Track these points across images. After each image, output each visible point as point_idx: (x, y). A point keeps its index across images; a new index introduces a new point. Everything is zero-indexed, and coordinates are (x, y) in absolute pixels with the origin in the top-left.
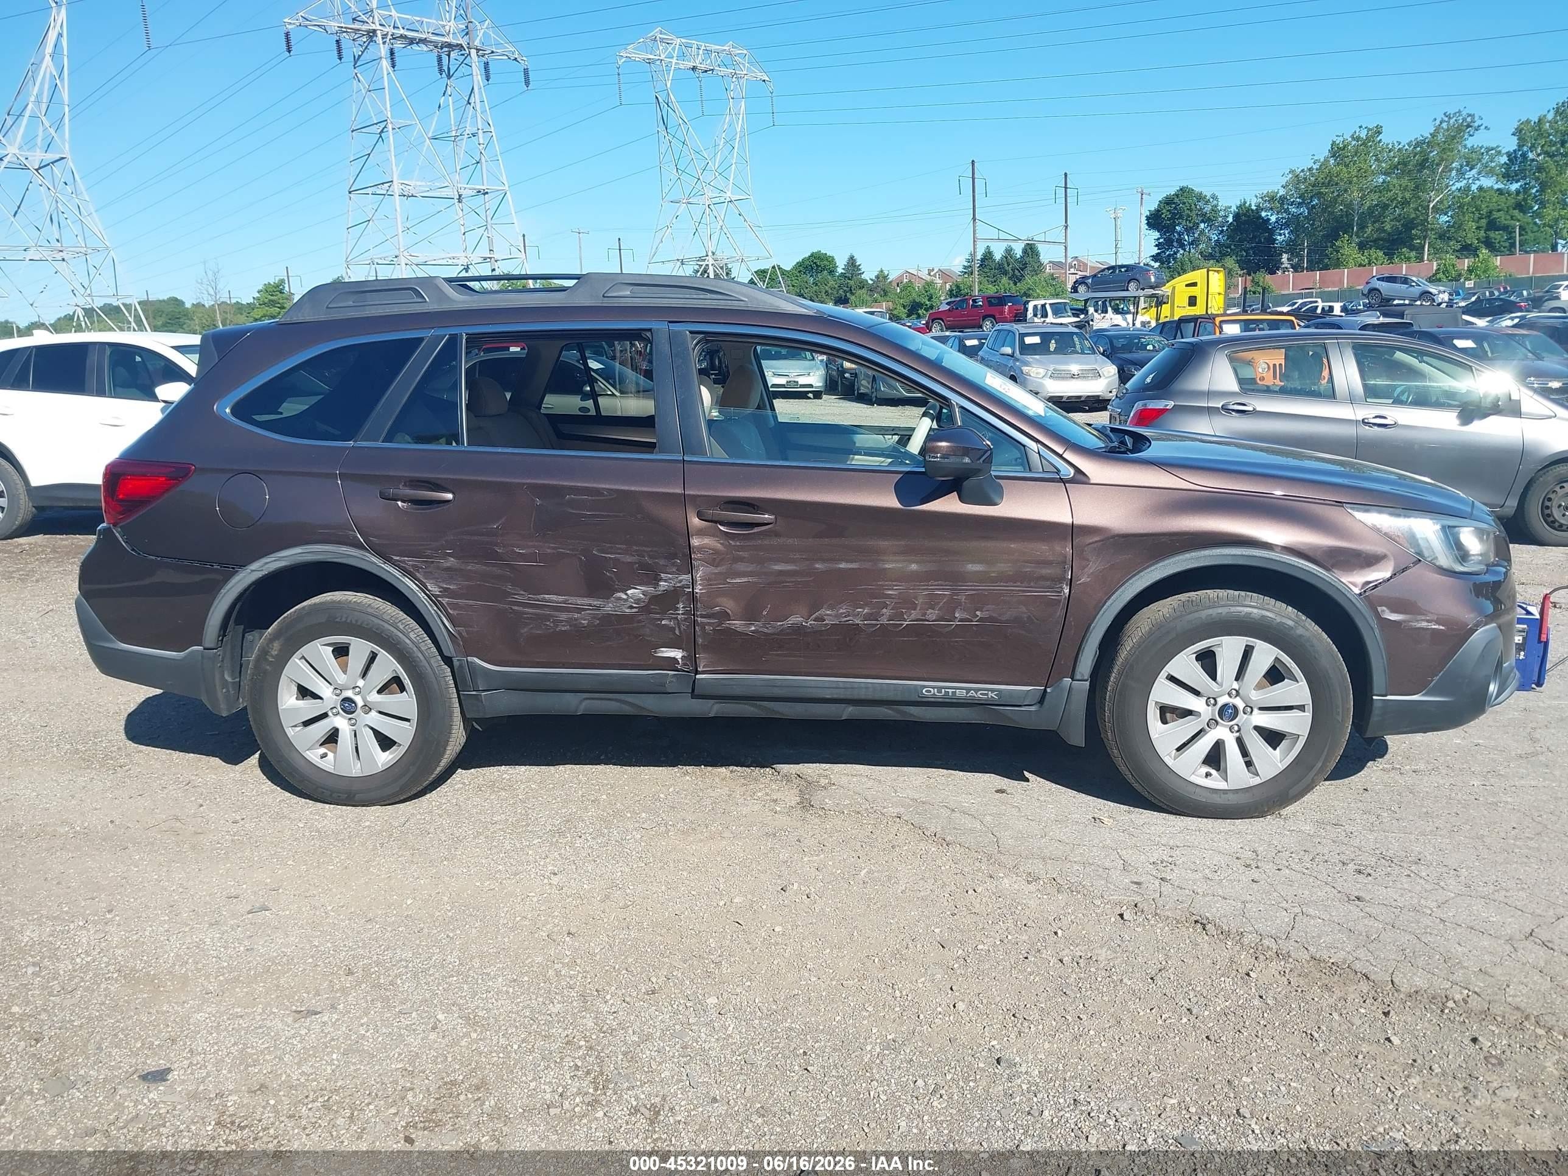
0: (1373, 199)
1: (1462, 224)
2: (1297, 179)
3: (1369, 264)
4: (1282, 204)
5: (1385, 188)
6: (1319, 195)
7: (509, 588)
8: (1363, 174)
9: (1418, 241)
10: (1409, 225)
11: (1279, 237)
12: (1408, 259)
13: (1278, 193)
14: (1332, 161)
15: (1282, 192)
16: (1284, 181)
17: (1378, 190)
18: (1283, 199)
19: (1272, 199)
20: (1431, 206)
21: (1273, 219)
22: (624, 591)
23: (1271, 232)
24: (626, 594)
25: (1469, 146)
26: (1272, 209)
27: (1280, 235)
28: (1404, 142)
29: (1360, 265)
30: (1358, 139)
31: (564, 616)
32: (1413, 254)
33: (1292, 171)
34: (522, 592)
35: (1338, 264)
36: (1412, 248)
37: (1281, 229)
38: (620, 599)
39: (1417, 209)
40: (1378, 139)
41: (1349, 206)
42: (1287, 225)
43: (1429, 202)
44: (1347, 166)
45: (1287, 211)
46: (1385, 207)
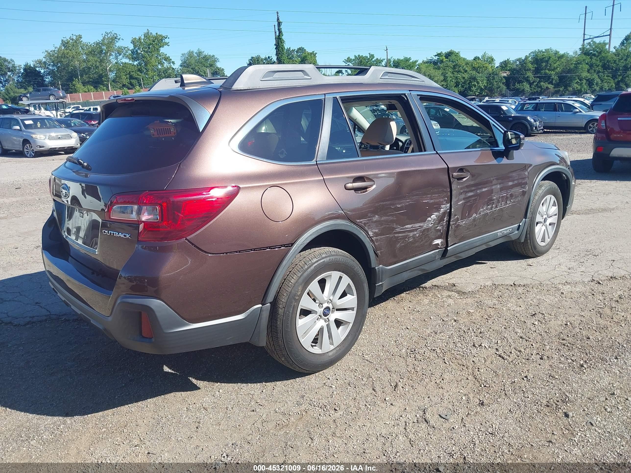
0: (84, 65)
1: (121, 77)
2: (49, 55)
3: (89, 91)
4: (45, 65)
5: (88, 61)
6: (61, 62)
7: (395, 226)
8: (78, 54)
9: (106, 83)
10: (101, 76)
11: (46, 80)
12: (104, 90)
13: (42, 60)
14: (63, 48)
15: (44, 60)
16: (44, 55)
17: (84, 61)
18: (45, 63)
19: (40, 62)
20: (108, 69)
21: (42, 71)
22: (430, 216)
23: (42, 77)
24: (431, 218)
25: (117, 46)
26: (41, 67)
27: (47, 78)
28: (92, 42)
29: (85, 92)
30: (73, 39)
31: (411, 234)
32: (105, 88)
33: (46, 51)
34: (399, 227)
35: (76, 91)
36: (103, 85)
37: (47, 76)
38: (429, 221)
39: (102, 70)
40: (81, 40)
41: (75, 67)
42: (49, 74)
43: (107, 67)
44: (71, 50)
45: (48, 68)
46: (89, 68)
